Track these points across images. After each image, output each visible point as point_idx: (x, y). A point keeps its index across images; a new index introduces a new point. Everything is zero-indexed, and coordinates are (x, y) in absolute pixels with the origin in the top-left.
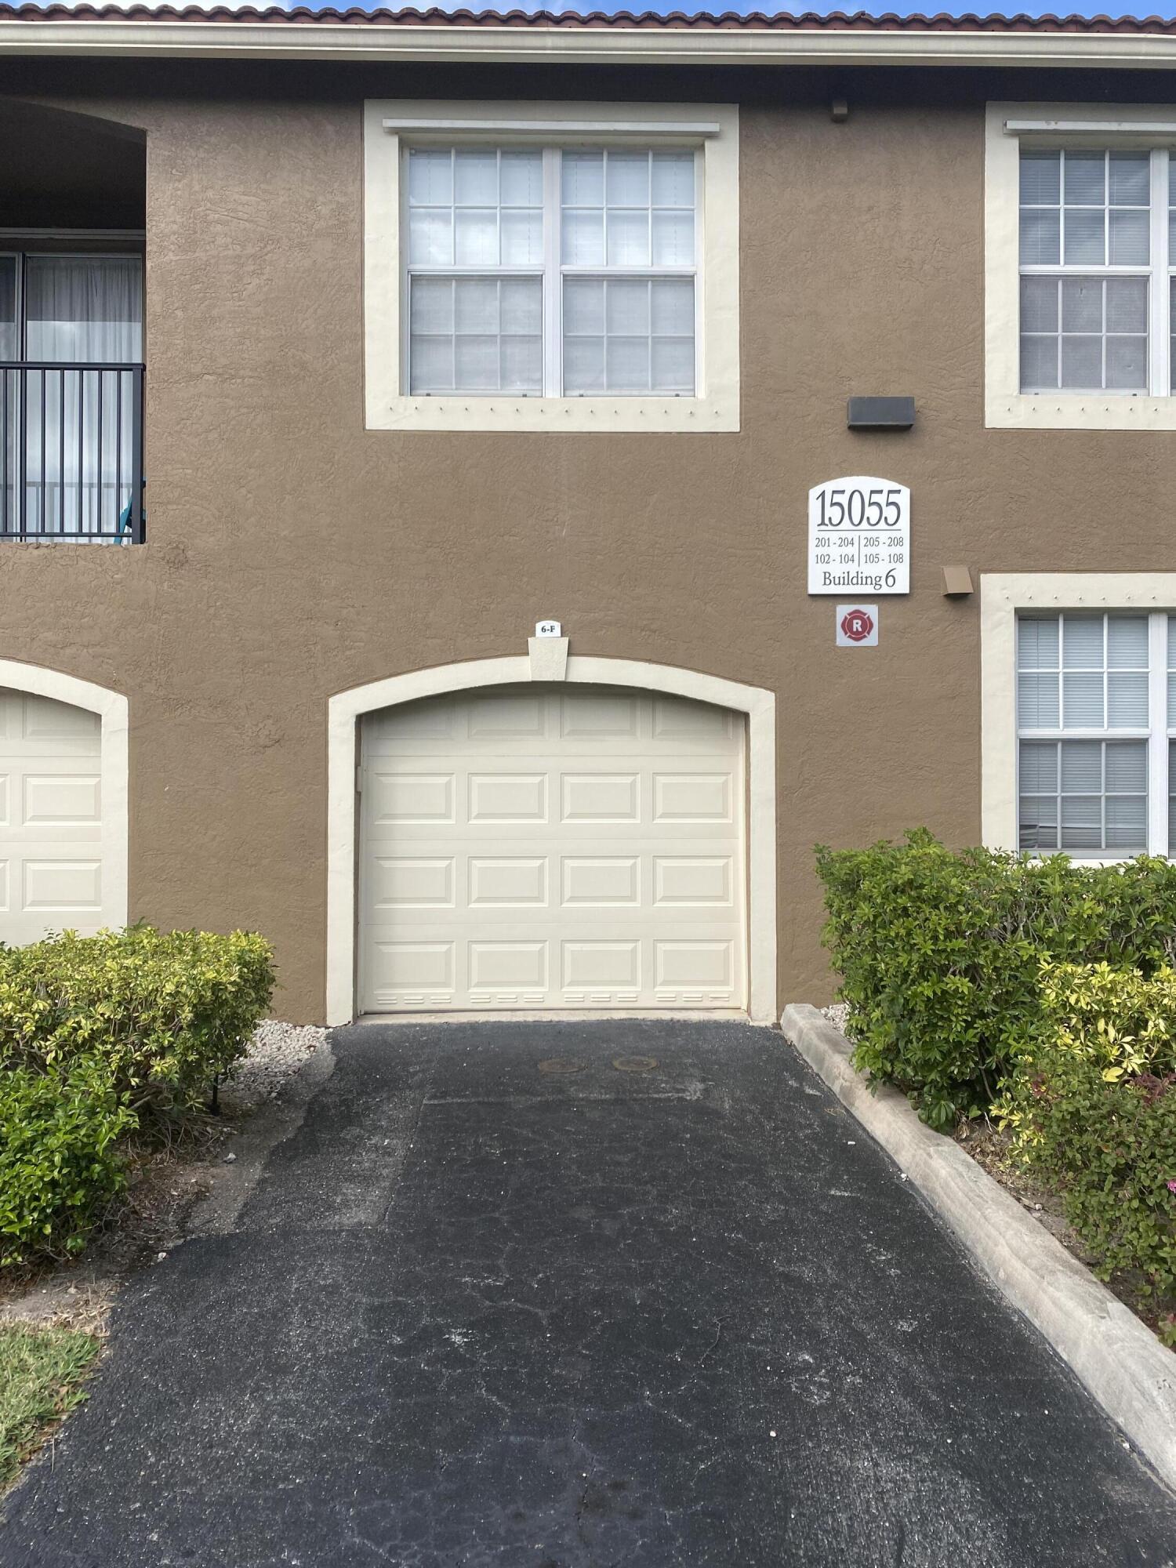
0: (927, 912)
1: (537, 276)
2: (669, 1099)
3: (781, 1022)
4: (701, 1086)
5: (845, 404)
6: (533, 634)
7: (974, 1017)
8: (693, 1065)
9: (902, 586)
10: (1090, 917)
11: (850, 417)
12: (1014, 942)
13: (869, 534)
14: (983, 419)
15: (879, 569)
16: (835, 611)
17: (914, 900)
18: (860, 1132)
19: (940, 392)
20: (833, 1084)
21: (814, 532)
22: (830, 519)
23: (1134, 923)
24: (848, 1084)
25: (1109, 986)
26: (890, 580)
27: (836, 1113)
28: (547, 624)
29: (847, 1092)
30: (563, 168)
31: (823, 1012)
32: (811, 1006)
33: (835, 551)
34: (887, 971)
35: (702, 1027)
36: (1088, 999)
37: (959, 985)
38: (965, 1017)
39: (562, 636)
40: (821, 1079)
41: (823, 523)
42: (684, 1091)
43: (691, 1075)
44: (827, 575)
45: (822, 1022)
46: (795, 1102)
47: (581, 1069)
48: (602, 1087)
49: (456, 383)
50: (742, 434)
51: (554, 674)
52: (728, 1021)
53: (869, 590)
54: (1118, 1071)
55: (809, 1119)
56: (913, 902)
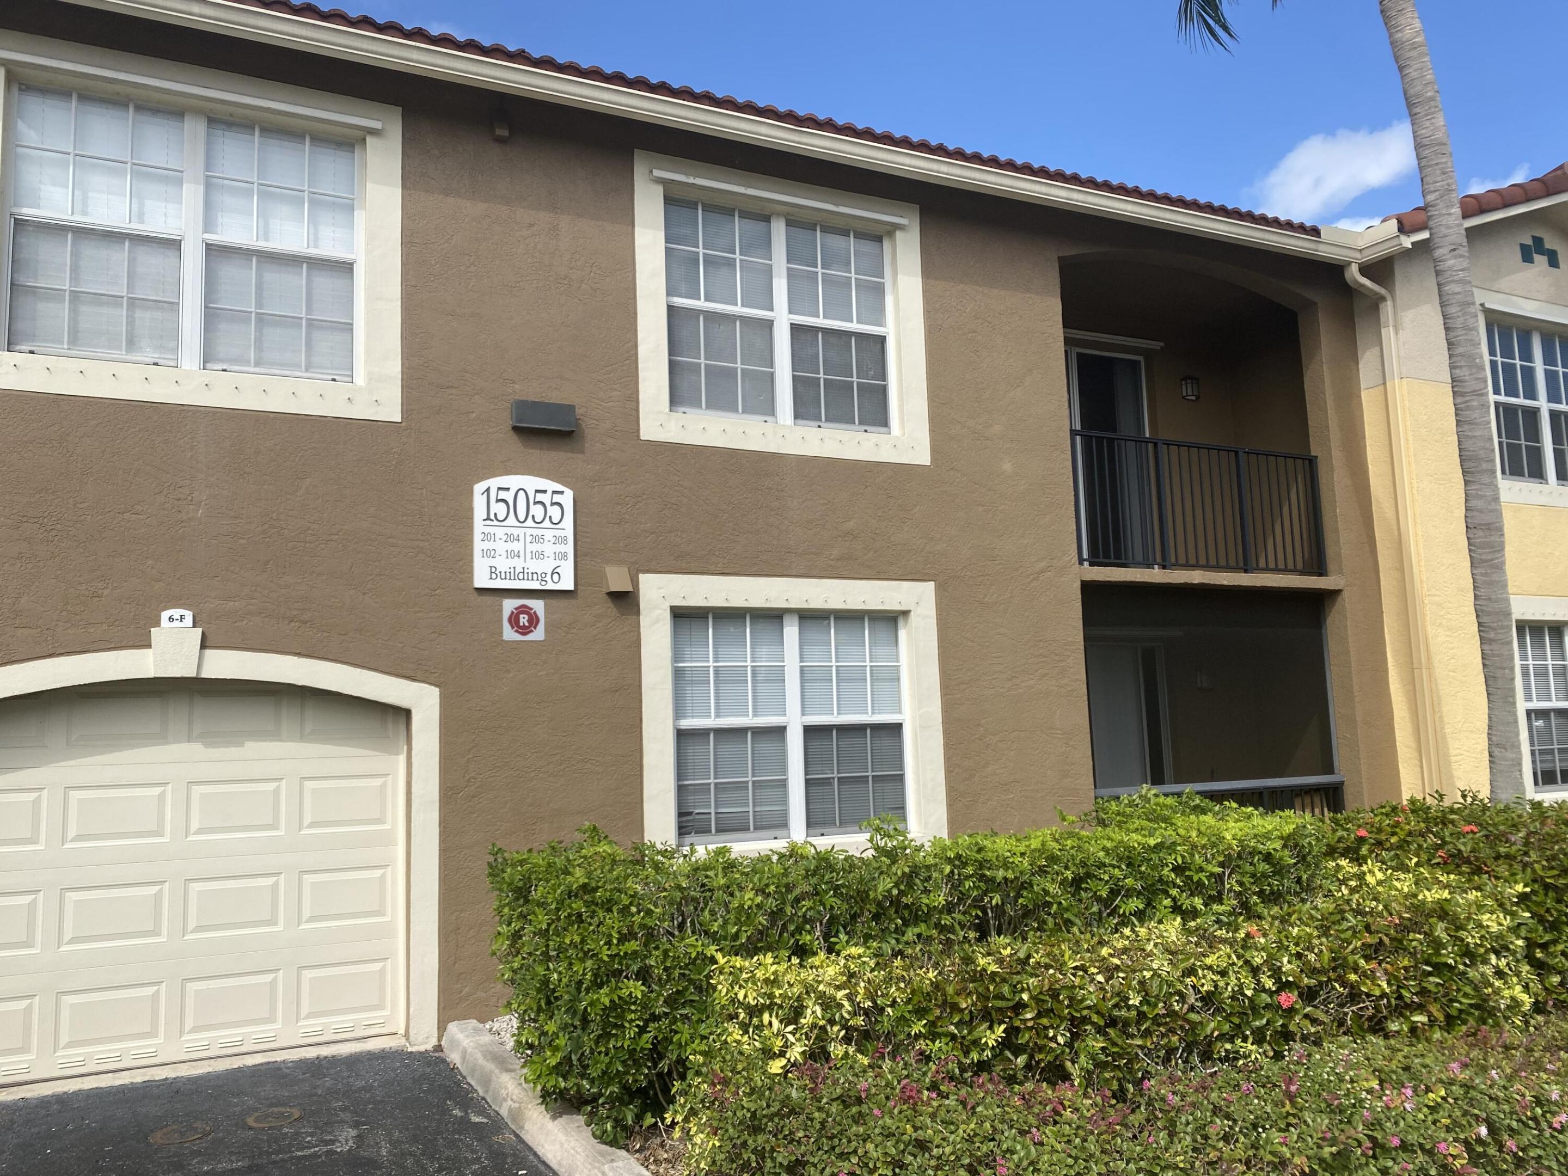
0: (601, 915)
1: (174, 240)
2: (315, 1155)
3: (443, 1043)
4: (353, 1133)
5: (509, 405)
6: (158, 624)
7: (646, 1022)
8: (344, 1109)
9: (567, 583)
10: (750, 908)
11: (514, 419)
12: (683, 939)
13: (535, 532)
14: (638, 430)
15: (546, 566)
16: (501, 606)
17: (587, 904)
18: (531, 1157)
19: (598, 402)
20: (500, 1106)
21: (479, 526)
22: (495, 514)
23: (789, 910)
24: (517, 1105)
25: (772, 978)
26: (556, 577)
27: (504, 1140)
28: (176, 613)
29: (517, 1115)
30: (208, 134)
31: (488, 1027)
32: (475, 1021)
33: (501, 547)
34: (560, 981)
35: (353, 1061)
36: (755, 994)
37: (633, 990)
38: (638, 1022)
39: (194, 626)
40: (487, 1103)
41: (488, 519)
42: (332, 1142)
43: (342, 1121)
44: (493, 570)
45: (487, 1038)
46: (460, 1134)
47: (206, 1134)
48: (231, 1153)
49: (69, 343)
50: (404, 424)
51: (183, 668)
52: (383, 1050)
53: (535, 585)
54: (783, 1062)
55: (476, 1152)
56: (587, 907)
